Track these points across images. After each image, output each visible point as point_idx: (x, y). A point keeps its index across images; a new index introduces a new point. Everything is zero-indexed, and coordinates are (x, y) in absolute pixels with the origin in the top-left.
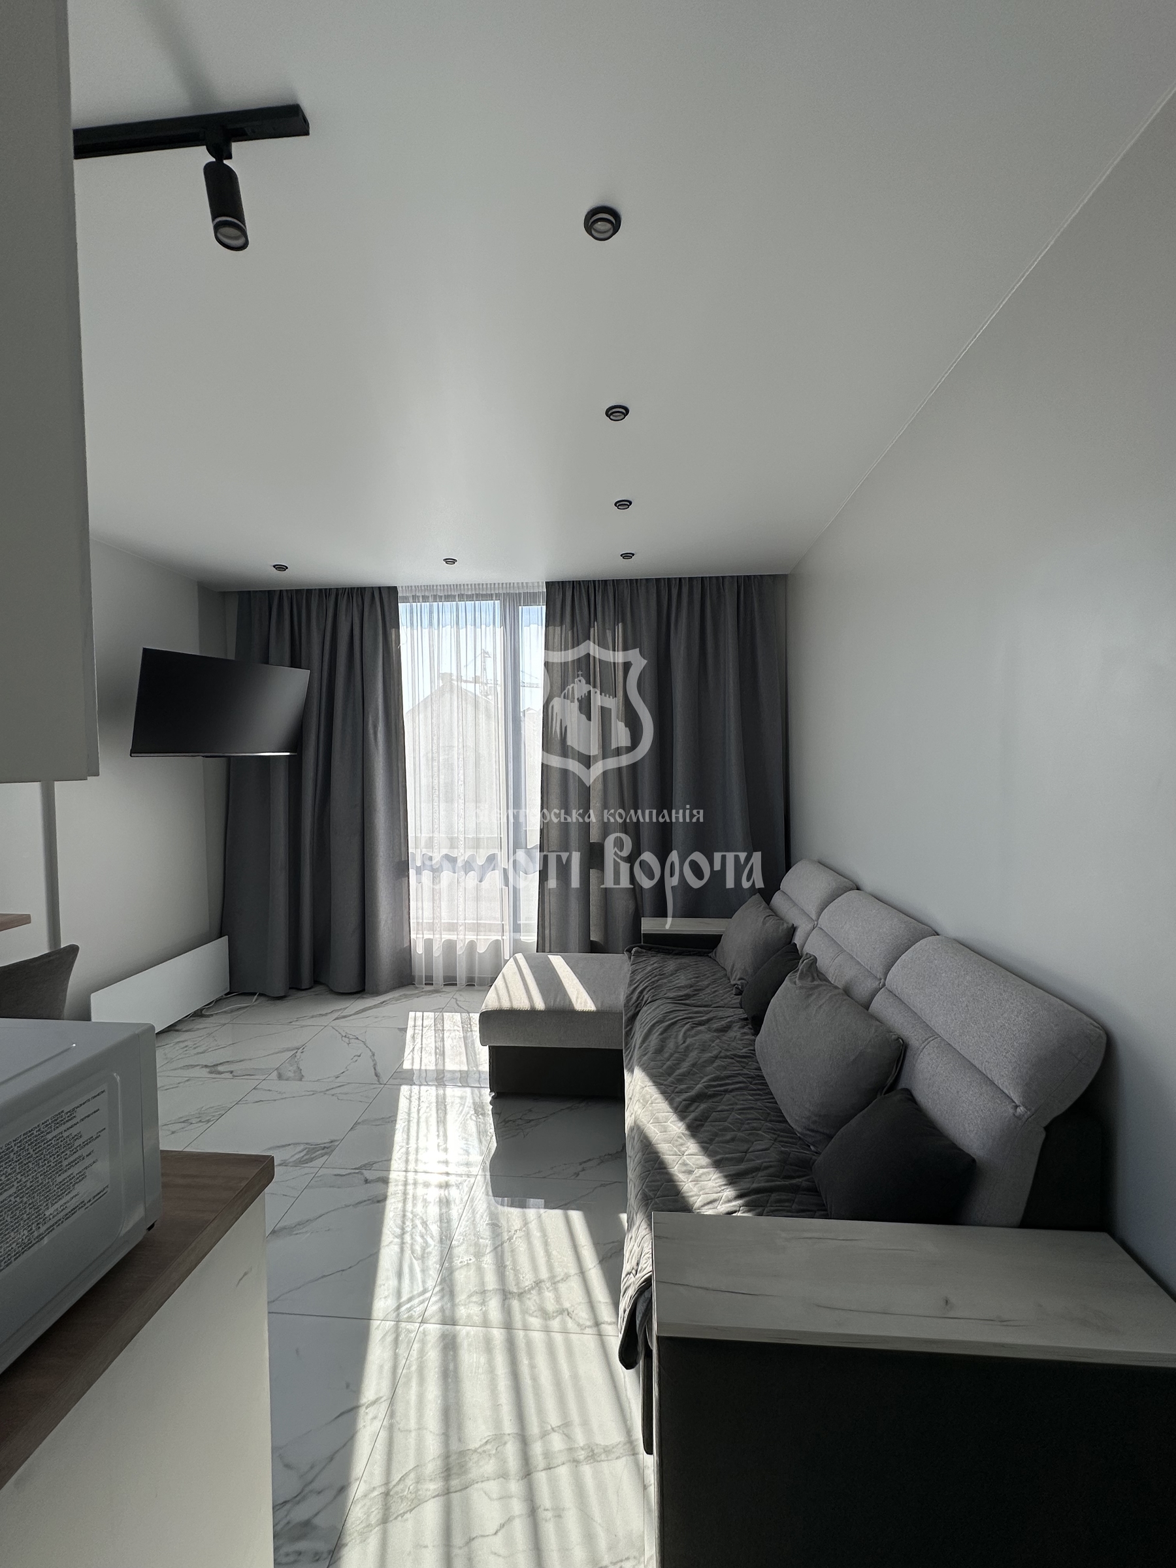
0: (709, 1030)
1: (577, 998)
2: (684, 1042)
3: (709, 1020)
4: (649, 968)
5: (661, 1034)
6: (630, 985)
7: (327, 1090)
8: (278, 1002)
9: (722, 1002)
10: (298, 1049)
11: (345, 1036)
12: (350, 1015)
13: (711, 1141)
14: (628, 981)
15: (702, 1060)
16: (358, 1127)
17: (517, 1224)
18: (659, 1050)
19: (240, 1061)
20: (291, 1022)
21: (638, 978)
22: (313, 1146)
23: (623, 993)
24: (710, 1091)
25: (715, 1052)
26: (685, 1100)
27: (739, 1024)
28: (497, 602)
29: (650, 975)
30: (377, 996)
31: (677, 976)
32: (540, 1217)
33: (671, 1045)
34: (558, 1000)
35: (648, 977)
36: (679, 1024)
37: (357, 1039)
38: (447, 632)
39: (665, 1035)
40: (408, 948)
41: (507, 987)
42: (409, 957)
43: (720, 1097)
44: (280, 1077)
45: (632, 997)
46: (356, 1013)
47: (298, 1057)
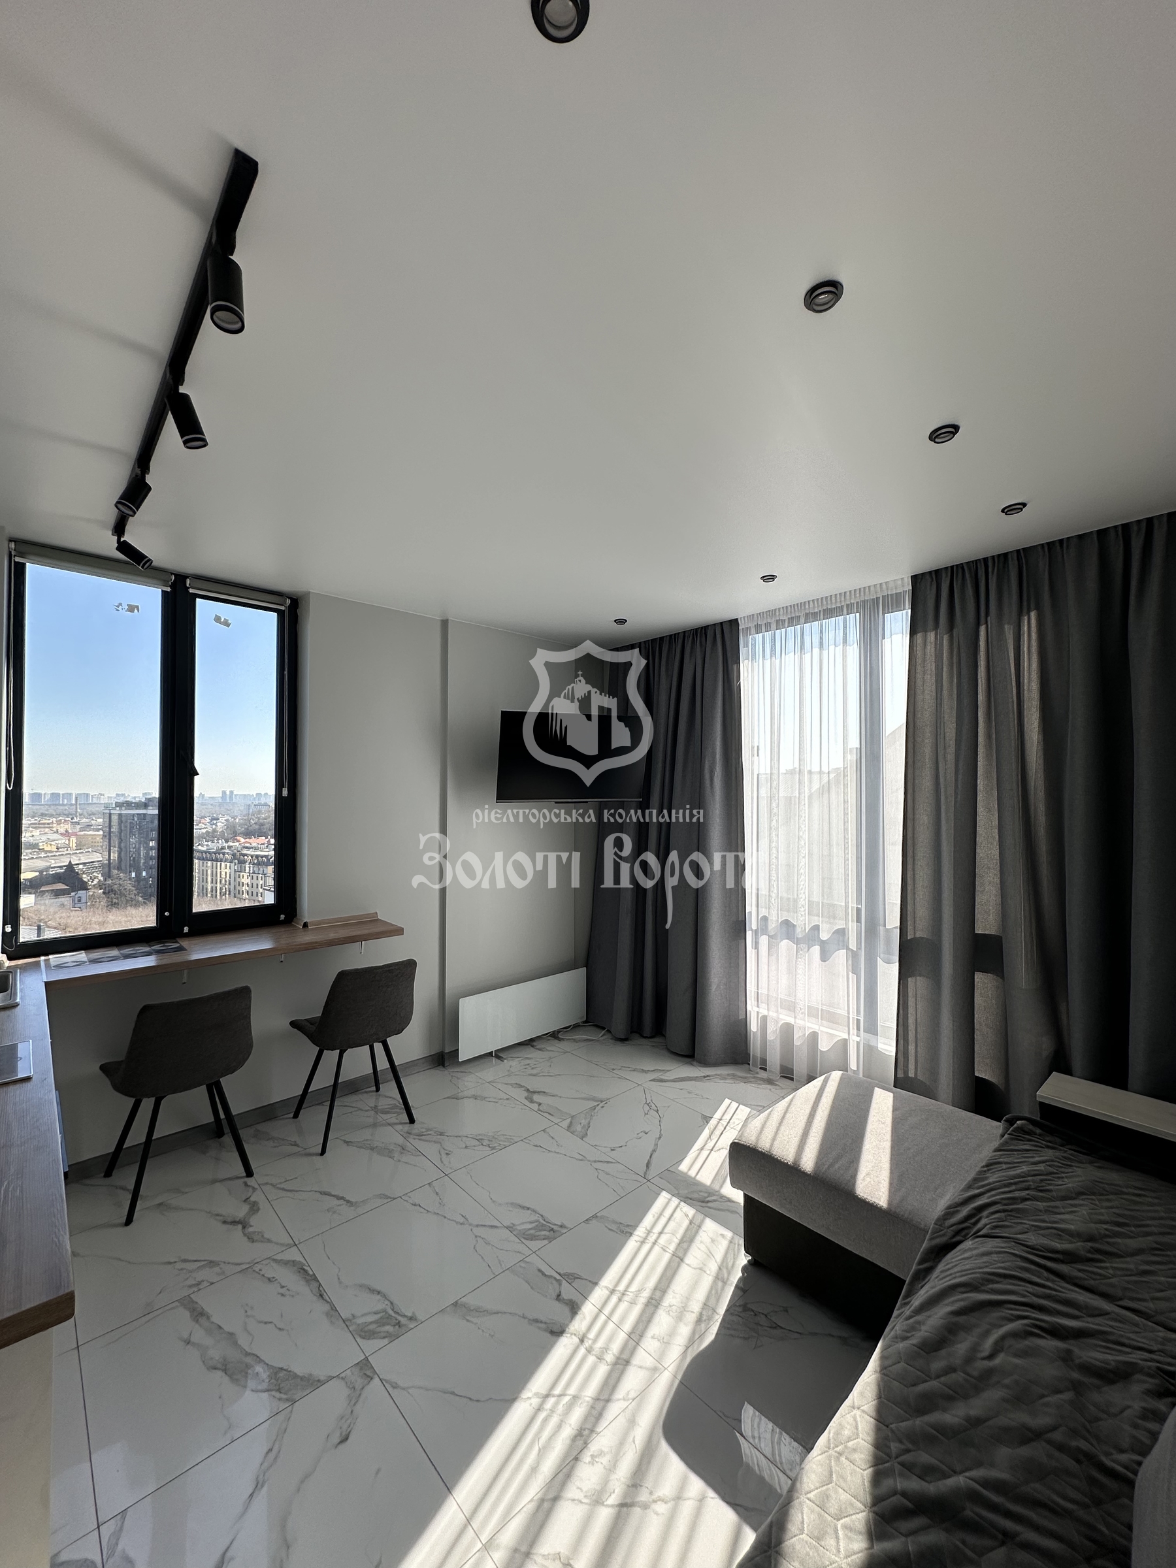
0: (1066, 1358)
1: (868, 1174)
2: (991, 1357)
3: (1079, 1334)
4: (1025, 1168)
5: (957, 1313)
6: (969, 1187)
7: (595, 1162)
8: (619, 1043)
9: (1151, 1305)
10: (602, 1102)
11: (648, 1105)
12: (668, 1081)
14: (972, 1175)
15: (1003, 1421)
16: (594, 1221)
18: (934, 1346)
19: (553, 1096)
20: (613, 1069)
21: (991, 1180)
22: (544, 1223)
23: (948, 1197)
24: (971, 1511)
25: (1040, 1421)
26: (904, 1494)
27: (1151, 1383)
29: (1015, 1184)
30: (703, 1067)
31: (1075, 1206)
32: (702, 1499)
33: (961, 1347)
34: (837, 1166)
35: (1011, 1184)
36: (1006, 1312)
37: (657, 1111)
39: (962, 1319)
40: (744, 1021)
42: (745, 1032)
43: (987, 1542)
44: (570, 1127)
45: (958, 1212)
46: (674, 1081)
47: (596, 1111)
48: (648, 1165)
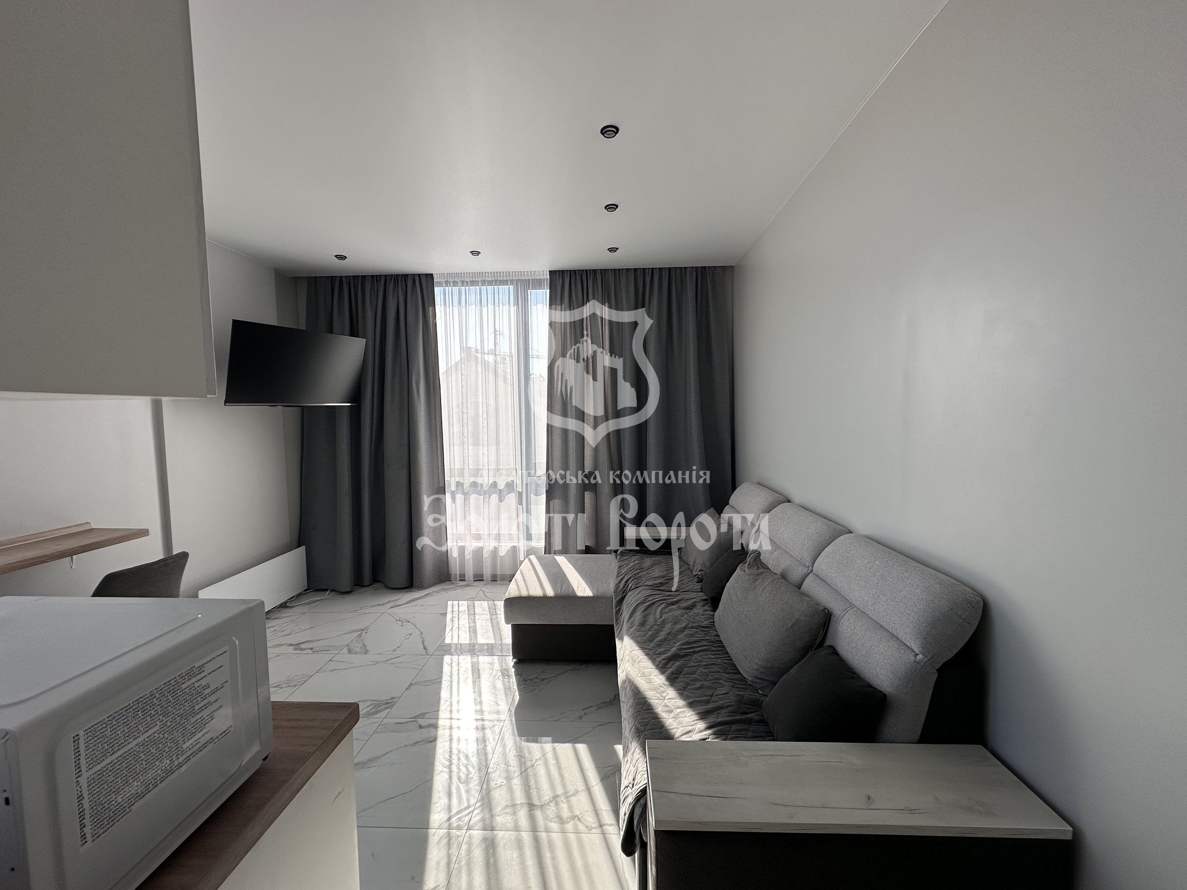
0: (679, 608)
1: (578, 587)
2: (661, 617)
3: (678, 602)
4: (632, 564)
5: (643, 611)
6: (618, 577)
7: (387, 661)
8: (346, 595)
9: (687, 588)
10: (363, 630)
11: (399, 620)
12: (402, 605)
13: (684, 689)
14: (615, 574)
15: (674, 630)
16: (412, 687)
17: (537, 755)
18: (643, 624)
19: (318, 640)
20: (356, 611)
21: (624, 572)
22: (378, 703)
23: (612, 583)
24: (682, 652)
25: (684, 625)
26: (663, 660)
27: (701, 604)
28: (511, 287)
29: (632, 569)
30: (421, 590)
31: (653, 570)
32: (554, 749)
33: (651, 619)
34: (564, 589)
35: (631, 570)
36: (656, 605)
37: (409, 622)
38: (473, 309)
39: (646, 612)
40: (446, 553)
41: (524, 580)
42: (447, 560)
43: (690, 657)
44: (350, 651)
45: (619, 586)
46: (407, 603)
47: (363, 636)
48: (425, 648)
